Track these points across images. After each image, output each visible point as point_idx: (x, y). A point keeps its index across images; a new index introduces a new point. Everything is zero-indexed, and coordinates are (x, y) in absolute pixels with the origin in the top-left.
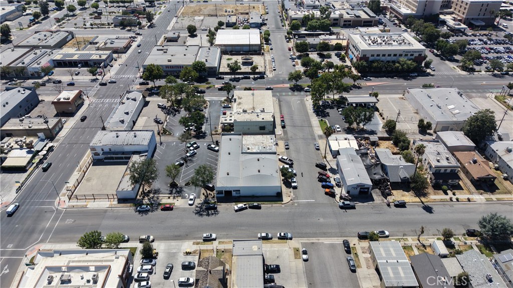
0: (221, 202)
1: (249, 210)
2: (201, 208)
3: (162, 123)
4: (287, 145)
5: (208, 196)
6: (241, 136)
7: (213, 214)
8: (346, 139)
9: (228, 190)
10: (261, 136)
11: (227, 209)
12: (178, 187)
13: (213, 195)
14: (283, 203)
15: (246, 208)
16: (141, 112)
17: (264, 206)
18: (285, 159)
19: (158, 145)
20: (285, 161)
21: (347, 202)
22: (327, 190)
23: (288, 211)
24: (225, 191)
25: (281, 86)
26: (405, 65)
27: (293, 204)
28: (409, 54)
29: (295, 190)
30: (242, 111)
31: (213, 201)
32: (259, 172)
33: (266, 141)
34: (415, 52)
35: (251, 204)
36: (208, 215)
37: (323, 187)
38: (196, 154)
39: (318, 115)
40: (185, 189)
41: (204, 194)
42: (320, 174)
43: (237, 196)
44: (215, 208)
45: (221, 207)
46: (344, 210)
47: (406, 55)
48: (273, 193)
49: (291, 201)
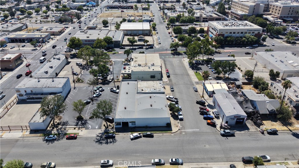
0: (119, 132)
1: (143, 139)
2: (101, 137)
3: (78, 75)
4: (173, 88)
5: (108, 127)
6: (136, 82)
7: (111, 142)
8: (218, 83)
9: (125, 121)
10: (152, 81)
11: (124, 138)
12: (83, 120)
13: (112, 126)
14: (172, 132)
15: (140, 137)
16: (63, 68)
17: (156, 135)
18: (171, 98)
19: (72, 89)
20: (172, 99)
21: (227, 131)
22: (209, 121)
23: (177, 139)
24: (122, 122)
25: (165, 52)
26: (250, 39)
27: (181, 133)
28: (252, 32)
29: (181, 122)
30: (137, 65)
31: (112, 131)
32: (151, 106)
33: (156, 85)
34: (256, 31)
35: (145, 133)
36: (107, 143)
37: (205, 118)
38: (101, 95)
39: (193, 69)
40: (89, 122)
41: (104, 125)
42: (201, 109)
43: (133, 127)
44: (113, 137)
45: (119, 136)
46: (226, 138)
47: (249, 33)
48: (163, 124)
49: (179, 131)
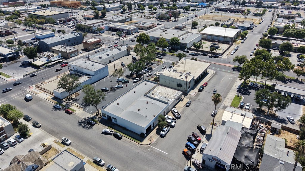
0: (101, 123)
2: (86, 120)
3: (124, 66)
4: (188, 104)
6: (156, 85)
7: (87, 128)
8: (242, 115)
10: (172, 90)
11: (99, 129)
15: (110, 134)
16: (121, 58)
17: (125, 139)
19: (108, 76)
22: (187, 151)
25: (227, 65)
29: (160, 138)
30: (172, 70)
31: (97, 120)
32: (139, 110)
33: (172, 94)
36: (84, 127)
39: (239, 91)
43: (114, 124)
44: (93, 125)
45: (98, 126)
48: (139, 132)
49: (149, 145)
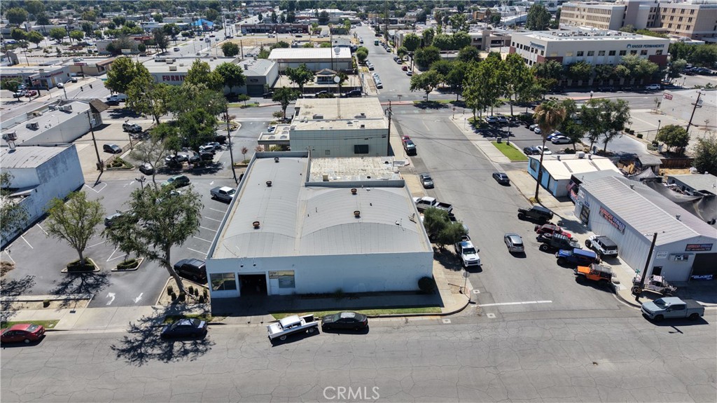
0: (225, 315)
1: (324, 338)
7: (186, 352)
8: (582, 157)
9: (250, 270)
10: (359, 159)
12: (92, 275)
13: (201, 293)
14: (444, 311)
18: (427, 203)
19: (85, 185)
20: (429, 206)
22: (583, 270)
23: (467, 336)
25: (396, 103)
26: (638, 66)
27: (480, 314)
29: (474, 275)
30: (312, 118)
33: (374, 167)
35: (333, 316)
41: (170, 291)
42: (541, 232)
45: (225, 331)
49: (472, 306)
